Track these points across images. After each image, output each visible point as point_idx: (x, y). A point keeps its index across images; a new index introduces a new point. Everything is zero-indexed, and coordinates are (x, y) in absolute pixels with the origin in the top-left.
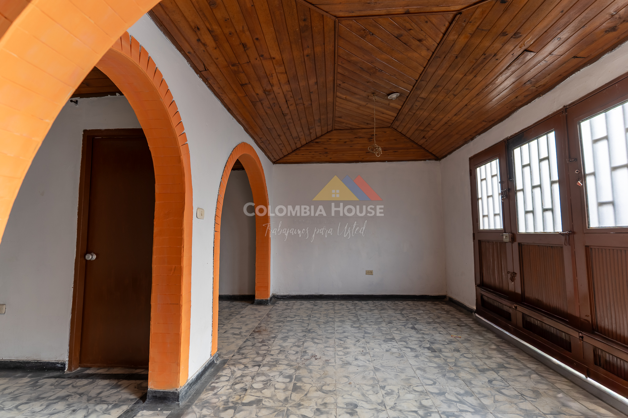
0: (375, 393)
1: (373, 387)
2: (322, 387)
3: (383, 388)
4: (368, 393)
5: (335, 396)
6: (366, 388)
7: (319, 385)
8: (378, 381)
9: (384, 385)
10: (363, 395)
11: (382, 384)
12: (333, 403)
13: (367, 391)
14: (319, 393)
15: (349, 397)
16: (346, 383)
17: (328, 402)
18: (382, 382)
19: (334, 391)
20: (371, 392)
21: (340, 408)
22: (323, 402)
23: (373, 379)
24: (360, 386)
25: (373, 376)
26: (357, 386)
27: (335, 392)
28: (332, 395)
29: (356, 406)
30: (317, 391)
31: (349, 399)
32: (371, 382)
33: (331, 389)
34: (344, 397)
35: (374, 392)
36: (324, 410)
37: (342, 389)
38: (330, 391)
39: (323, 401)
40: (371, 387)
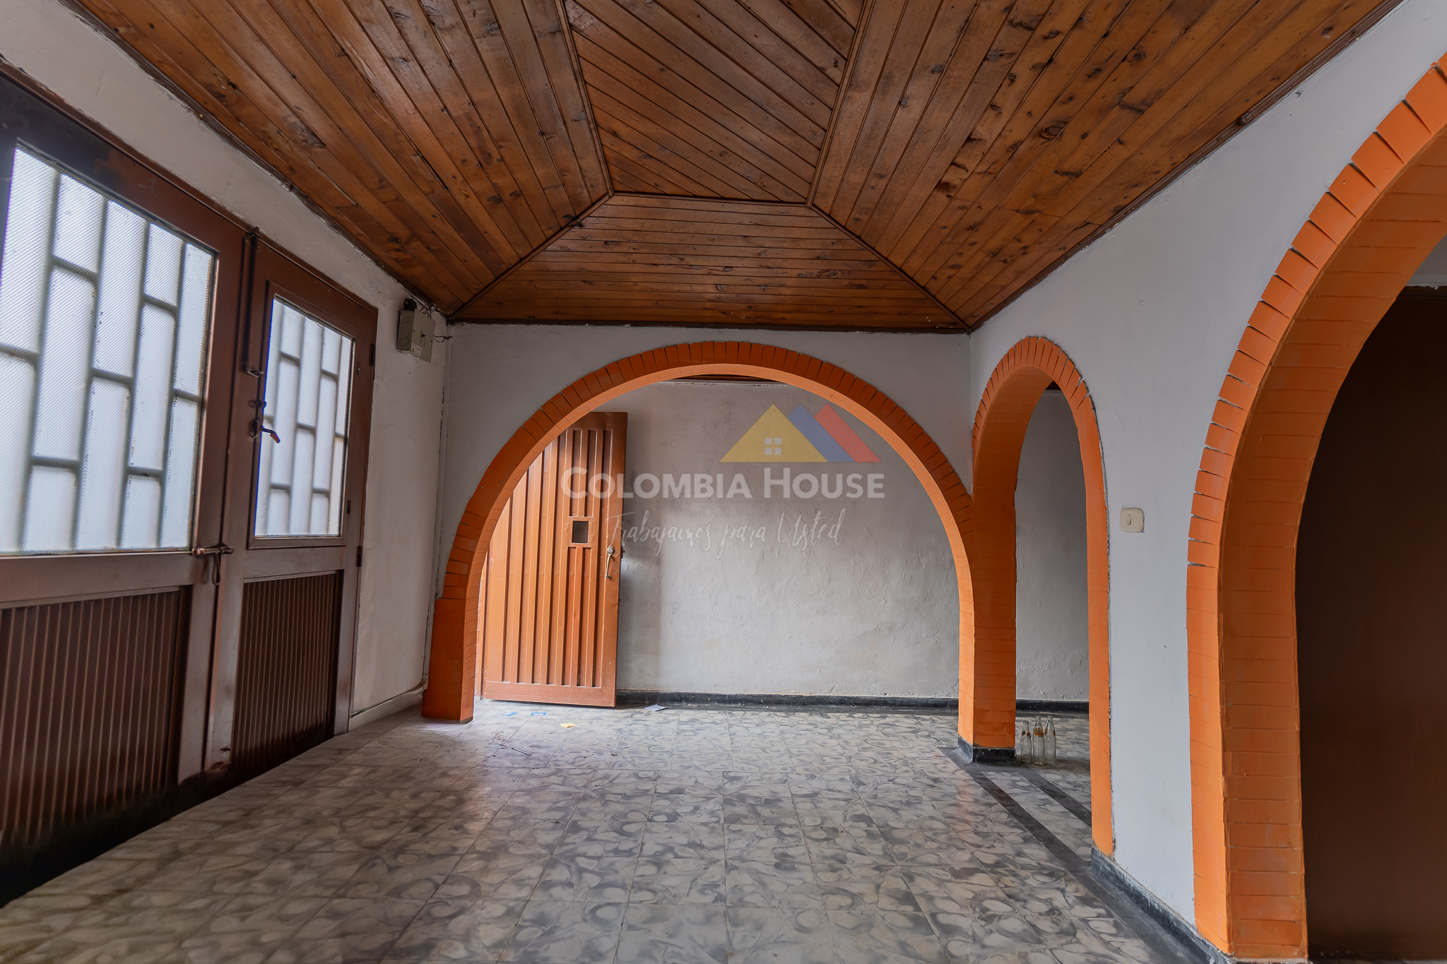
0: (739, 887)
1: (740, 900)
2: (853, 903)
3: (720, 898)
4: (753, 888)
5: (819, 883)
6: (756, 899)
7: (862, 907)
8: (725, 915)
9: (715, 904)
10: (763, 885)
11: (720, 907)
12: (820, 871)
13: (754, 892)
14: (854, 891)
15: (790, 882)
16: (801, 910)
17: (829, 874)
18: (717, 913)
19: (823, 894)
20: (747, 889)
21: (805, 864)
22: (839, 873)
23: (736, 923)
24: (769, 904)
25: (734, 932)
26: (775, 903)
27: (821, 891)
28: (826, 886)
29: (777, 866)
30: (859, 893)
31: (792, 878)
32: (743, 913)
33: (831, 898)
34: (801, 882)
35: (740, 889)
36: (832, 862)
37: (809, 897)
38: (833, 894)
39: (840, 876)
40: (746, 899)
